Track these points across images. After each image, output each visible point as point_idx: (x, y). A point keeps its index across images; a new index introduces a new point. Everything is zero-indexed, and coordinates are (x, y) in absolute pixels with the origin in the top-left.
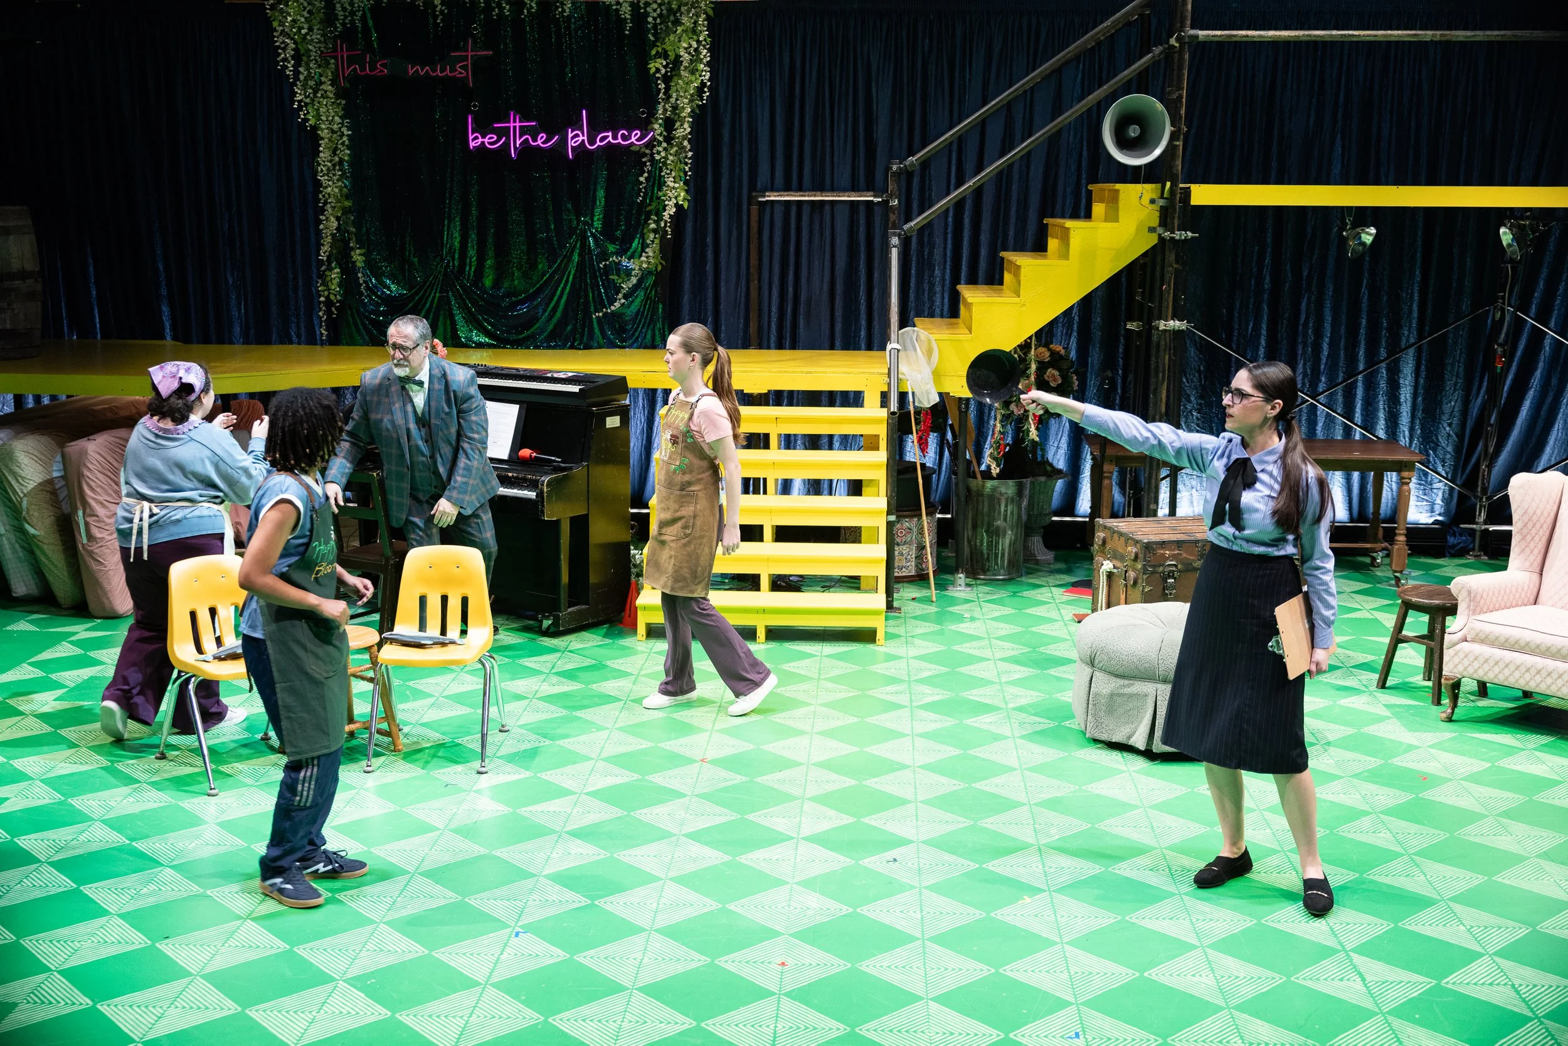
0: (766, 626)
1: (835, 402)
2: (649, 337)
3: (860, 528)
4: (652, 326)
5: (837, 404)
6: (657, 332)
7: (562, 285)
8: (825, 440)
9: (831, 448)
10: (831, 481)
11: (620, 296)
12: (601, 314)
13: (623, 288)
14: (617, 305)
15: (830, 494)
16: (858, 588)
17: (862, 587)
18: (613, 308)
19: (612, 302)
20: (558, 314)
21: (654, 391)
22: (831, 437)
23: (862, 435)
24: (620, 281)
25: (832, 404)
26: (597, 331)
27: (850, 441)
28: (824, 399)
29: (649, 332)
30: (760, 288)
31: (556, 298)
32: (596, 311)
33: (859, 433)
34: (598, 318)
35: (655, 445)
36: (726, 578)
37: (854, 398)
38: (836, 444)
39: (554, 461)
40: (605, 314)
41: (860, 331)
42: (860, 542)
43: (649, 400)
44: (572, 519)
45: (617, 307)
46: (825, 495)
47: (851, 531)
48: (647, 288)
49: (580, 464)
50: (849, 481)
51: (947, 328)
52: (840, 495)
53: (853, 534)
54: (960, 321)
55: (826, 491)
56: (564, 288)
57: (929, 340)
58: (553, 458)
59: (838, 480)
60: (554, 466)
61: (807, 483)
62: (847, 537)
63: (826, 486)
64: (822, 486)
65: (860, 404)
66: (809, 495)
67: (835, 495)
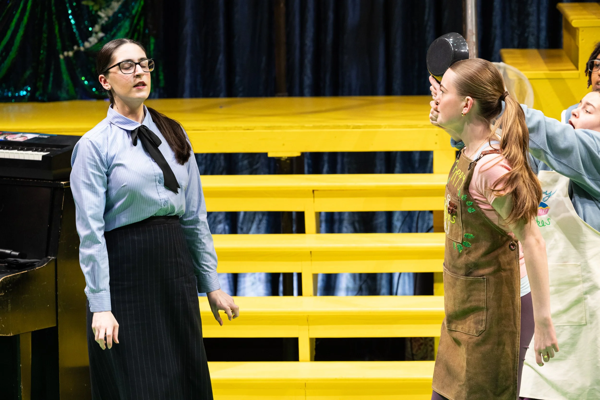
1: (395, 166)
3: (432, 339)
5: (397, 169)
7: (17, 15)
8: (382, 220)
9: (390, 229)
10: (391, 276)
11: (97, 28)
12: (71, 54)
13: (100, 17)
14: (93, 40)
15: (391, 293)
18: (87, 45)
19: (86, 36)
20: (13, 54)
22: (389, 215)
23: (431, 212)
24: (96, 8)
25: (389, 169)
26: (66, 77)
27: (415, 219)
28: (380, 163)
30: (288, 14)
31: (9, 33)
32: (65, 49)
34: (67, 58)
37: (420, 161)
38: (397, 224)
39: (10, 255)
40: (77, 53)
42: (432, 358)
44: (35, 334)
45: (93, 43)
46: (384, 295)
47: (419, 343)
48: (134, 17)
49: (45, 259)
50: (416, 275)
51: (546, 63)
52: (404, 294)
53: (422, 347)
54: (563, 52)
55: (384, 290)
56: (20, 20)
57: (520, 80)
58: (8, 251)
59: (400, 274)
60: (10, 263)
61: (357, 278)
62: (414, 352)
63: (384, 282)
64: (378, 282)
65: (428, 169)
66: (361, 295)
67: (396, 295)
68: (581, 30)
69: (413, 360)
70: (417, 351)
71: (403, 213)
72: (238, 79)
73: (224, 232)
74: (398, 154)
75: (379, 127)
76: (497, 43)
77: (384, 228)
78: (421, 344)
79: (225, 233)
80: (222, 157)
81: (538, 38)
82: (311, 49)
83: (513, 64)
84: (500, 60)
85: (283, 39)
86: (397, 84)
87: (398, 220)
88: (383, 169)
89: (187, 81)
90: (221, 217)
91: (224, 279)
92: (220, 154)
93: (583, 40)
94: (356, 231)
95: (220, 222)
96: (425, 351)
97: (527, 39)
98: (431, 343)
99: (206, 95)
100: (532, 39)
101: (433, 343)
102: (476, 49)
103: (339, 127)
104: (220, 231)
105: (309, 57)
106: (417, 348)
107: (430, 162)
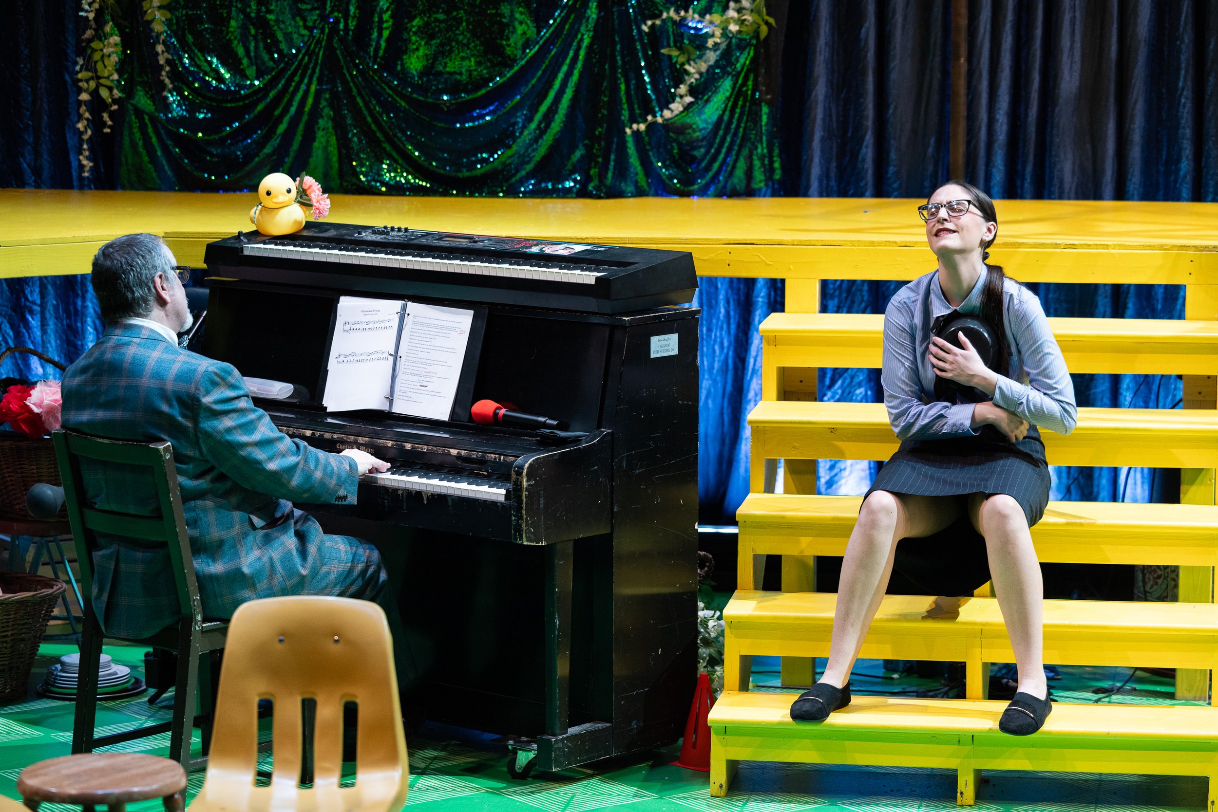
0: (978, 772)
1: (1125, 307)
2: (740, 172)
3: (1175, 570)
4: (745, 152)
5: (1129, 312)
6: (757, 163)
7: (565, 68)
8: (1103, 388)
9: (1115, 403)
10: (1115, 471)
11: (683, 89)
12: (642, 127)
13: (687, 72)
14: (677, 107)
15: (1114, 498)
16: (1171, 696)
17: (1179, 694)
18: (667, 114)
19: (666, 101)
20: (556, 126)
21: (750, 283)
22: (1116, 380)
23: (1180, 377)
24: (682, 59)
25: (1118, 312)
26: (634, 160)
27: (1155, 388)
28: (1103, 301)
29: (742, 164)
30: (971, 74)
31: (552, 94)
32: (633, 120)
33: (1175, 372)
34: (637, 134)
35: (751, 395)
36: (895, 671)
37: (1165, 299)
38: (1127, 395)
39: (544, 425)
40: (652, 126)
41: (1179, 160)
42: (1174, 599)
43: (738, 302)
44: (579, 544)
45: (676, 112)
46: (1103, 501)
47: (1155, 576)
48: (739, 73)
49: (597, 432)
50: (1154, 471)
52: (1135, 501)
53: (1160, 581)
55: (1105, 492)
56: (568, 74)
58: (542, 419)
59: (1130, 469)
60: (543, 436)
61: (1064, 475)
62: (1147, 589)
63: (1104, 482)
64: (1096, 482)
65: (1176, 314)
66: (1070, 500)
67: (1123, 501)
69: (1146, 600)
70: (1151, 588)
71: (1135, 377)
72: (892, 169)
73: (865, 399)
74: (1132, 288)
75: (1104, 247)
77: (1106, 401)
78: (1159, 577)
79: (867, 402)
80: (866, 287)
82: (1005, 128)
85: (963, 111)
86: (1134, 183)
87: (1128, 389)
88: (1109, 310)
89: (816, 171)
90: (861, 377)
91: (863, 470)
92: (863, 282)
95: (860, 385)
96: (1164, 587)
98: (1173, 576)
99: (843, 193)
101: (1177, 576)
103: (1042, 245)
104: (859, 398)
105: (1001, 139)
106: (1151, 582)
107: (1180, 301)
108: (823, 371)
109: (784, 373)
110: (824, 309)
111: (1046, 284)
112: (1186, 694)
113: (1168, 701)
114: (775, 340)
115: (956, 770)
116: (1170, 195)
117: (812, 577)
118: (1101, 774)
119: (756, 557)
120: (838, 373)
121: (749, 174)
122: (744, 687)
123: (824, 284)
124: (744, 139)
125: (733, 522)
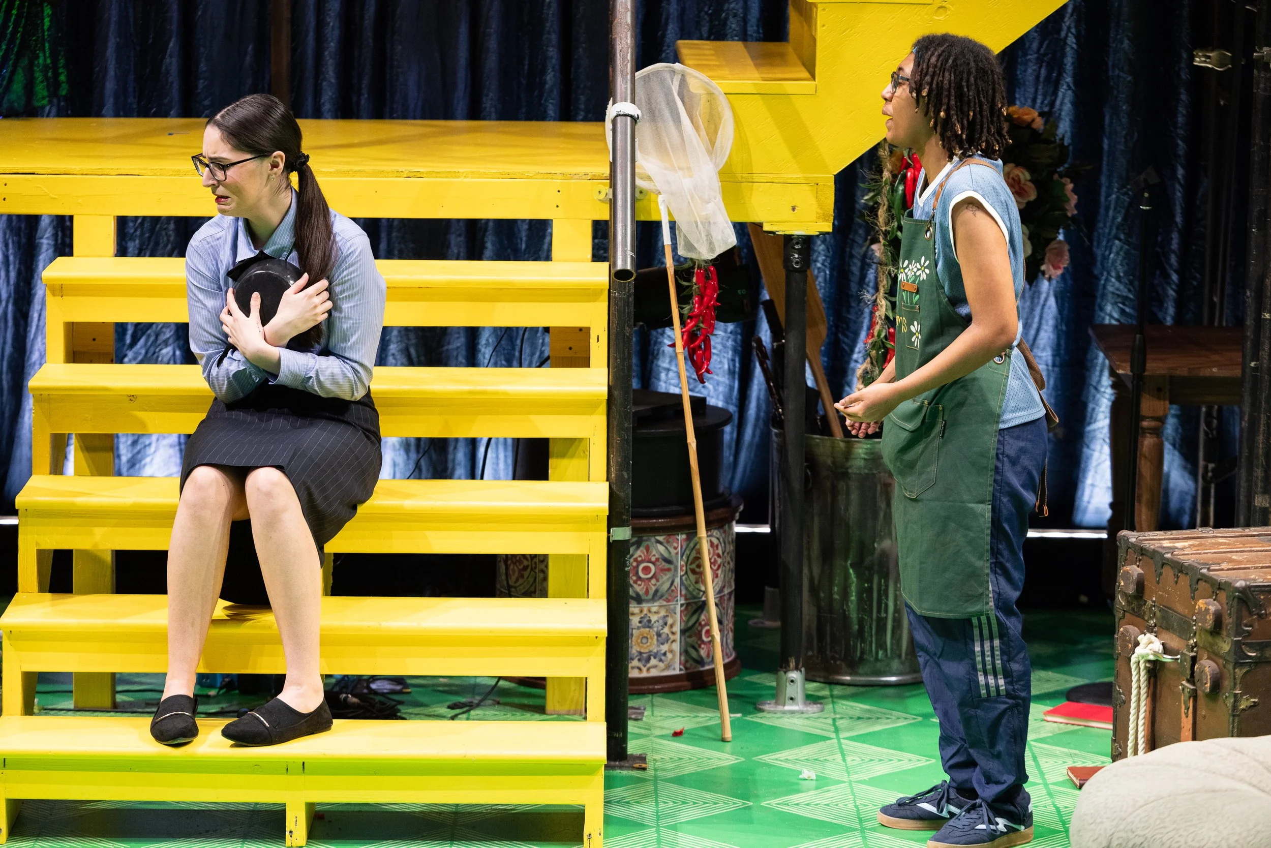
0: (310, 806)
1: (483, 247)
2: (18, 87)
3: (542, 560)
4: (25, 62)
5: (488, 253)
6: (39, 76)
8: (458, 343)
9: (472, 361)
10: (473, 443)
15: (470, 475)
16: (540, 710)
17: (549, 707)
21: (33, 221)
22: (472, 333)
23: (547, 330)
25: (474, 253)
27: (518, 342)
28: (456, 241)
29: (20, 77)
33: (541, 323)
35: (35, 356)
36: (211, 686)
37: (529, 237)
38: (485, 351)
41: (543, 72)
42: (544, 594)
43: (19, 246)
46: (459, 478)
47: (521, 567)
50: (517, 442)
51: (757, 66)
52: (496, 477)
53: (526, 574)
54: (788, 48)
55: (460, 471)
57: (711, 95)
59: (490, 440)
61: (413, 448)
62: (511, 583)
63: (461, 456)
64: (450, 457)
65: (544, 255)
66: (419, 477)
67: (482, 478)
68: (820, 7)
69: (510, 596)
70: (517, 580)
71: (496, 330)
72: (201, 84)
73: (173, 360)
74: (491, 224)
75: (456, 174)
76: (672, 28)
77: (461, 359)
78: (525, 568)
79: (175, 363)
80: (172, 226)
81: (745, 21)
82: (337, 32)
83: (697, 67)
84: (676, 59)
85: (286, 14)
86: (489, 101)
87: (487, 344)
88: (463, 250)
89: (110, 86)
90: (168, 334)
91: (172, 446)
92: (169, 219)
93: (824, 26)
94: (411, 362)
95: (166, 343)
96: (531, 580)
97: (724, 23)
98: (542, 566)
99: (144, 112)
100: (733, 24)
101: (547, 566)
102: (632, 36)
103: (383, 173)
104: (165, 359)
105: (332, 46)
106: (516, 574)
107: (547, 240)
108: (121, 328)
109: (74, 331)
110: (122, 251)
111: (388, 219)
112: (558, 708)
113: (537, 716)
114: (61, 289)
115: (284, 805)
116: (535, 113)
117: (108, 576)
118: (457, 805)
119: (41, 553)
120: (141, 329)
121: (29, 88)
122: (28, 709)
123: (122, 222)
124: (24, 46)
125: (14, 512)
